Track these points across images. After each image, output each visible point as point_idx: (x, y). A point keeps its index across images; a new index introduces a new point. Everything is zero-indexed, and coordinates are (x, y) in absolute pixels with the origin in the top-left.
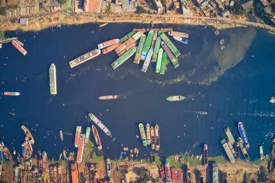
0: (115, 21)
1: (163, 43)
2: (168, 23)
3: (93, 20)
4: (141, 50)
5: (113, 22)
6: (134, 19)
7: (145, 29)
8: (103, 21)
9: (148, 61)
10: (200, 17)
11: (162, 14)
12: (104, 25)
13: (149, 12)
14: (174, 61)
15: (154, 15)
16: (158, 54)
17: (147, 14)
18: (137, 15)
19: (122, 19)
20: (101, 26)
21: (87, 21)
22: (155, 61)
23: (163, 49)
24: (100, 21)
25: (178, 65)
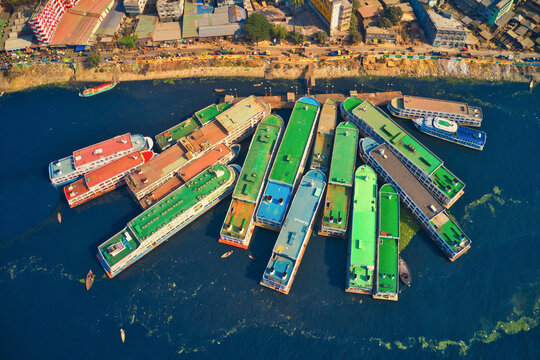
0: (150, 76)
1: (367, 142)
2: (378, 73)
3: (61, 74)
4: (261, 174)
5: (141, 77)
6: (228, 63)
7: (277, 98)
8: (101, 77)
9: (298, 230)
10: (504, 53)
11: (350, 40)
12: (101, 90)
13: (292, 38)
14: (440, 221)
15: (315, 46)
16: (350, 191)
17: (284, 45)
18: (241, 47)
19: (178, 66)
20: (89, 93)
21: (40, 81)
22: (339, 228)
23: (377, 170)
24: (90, 75)
25: (464, 246)
